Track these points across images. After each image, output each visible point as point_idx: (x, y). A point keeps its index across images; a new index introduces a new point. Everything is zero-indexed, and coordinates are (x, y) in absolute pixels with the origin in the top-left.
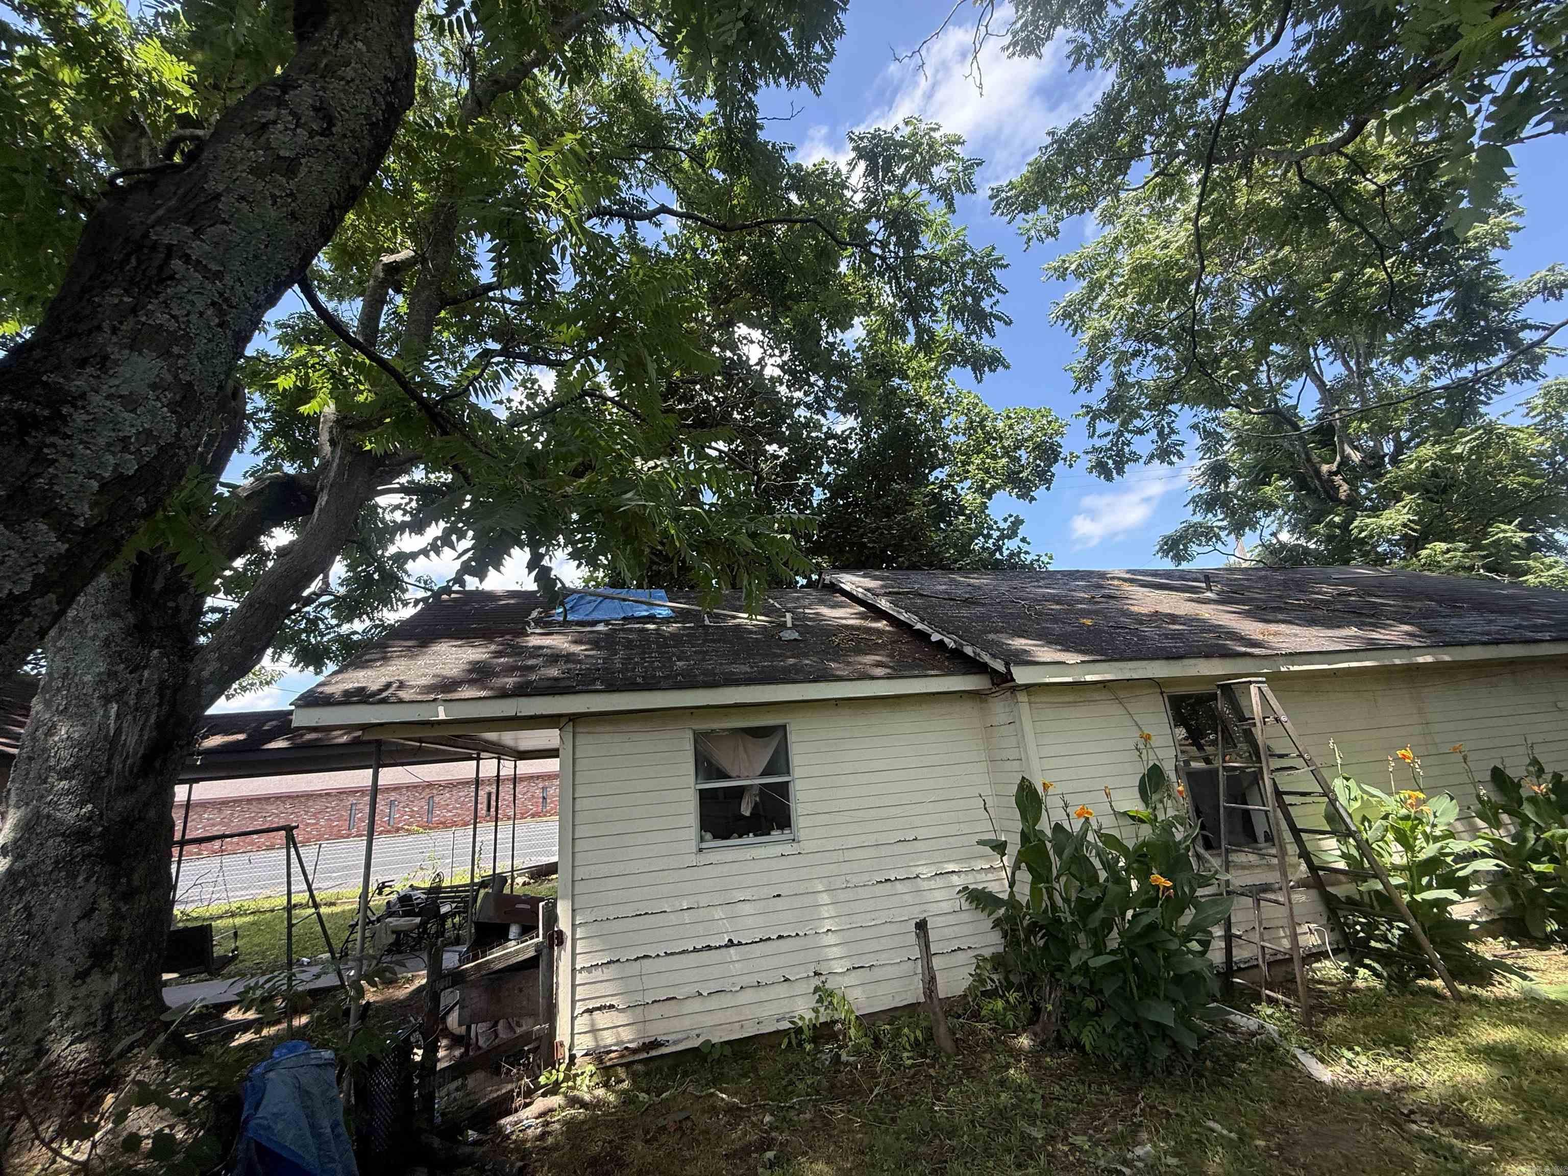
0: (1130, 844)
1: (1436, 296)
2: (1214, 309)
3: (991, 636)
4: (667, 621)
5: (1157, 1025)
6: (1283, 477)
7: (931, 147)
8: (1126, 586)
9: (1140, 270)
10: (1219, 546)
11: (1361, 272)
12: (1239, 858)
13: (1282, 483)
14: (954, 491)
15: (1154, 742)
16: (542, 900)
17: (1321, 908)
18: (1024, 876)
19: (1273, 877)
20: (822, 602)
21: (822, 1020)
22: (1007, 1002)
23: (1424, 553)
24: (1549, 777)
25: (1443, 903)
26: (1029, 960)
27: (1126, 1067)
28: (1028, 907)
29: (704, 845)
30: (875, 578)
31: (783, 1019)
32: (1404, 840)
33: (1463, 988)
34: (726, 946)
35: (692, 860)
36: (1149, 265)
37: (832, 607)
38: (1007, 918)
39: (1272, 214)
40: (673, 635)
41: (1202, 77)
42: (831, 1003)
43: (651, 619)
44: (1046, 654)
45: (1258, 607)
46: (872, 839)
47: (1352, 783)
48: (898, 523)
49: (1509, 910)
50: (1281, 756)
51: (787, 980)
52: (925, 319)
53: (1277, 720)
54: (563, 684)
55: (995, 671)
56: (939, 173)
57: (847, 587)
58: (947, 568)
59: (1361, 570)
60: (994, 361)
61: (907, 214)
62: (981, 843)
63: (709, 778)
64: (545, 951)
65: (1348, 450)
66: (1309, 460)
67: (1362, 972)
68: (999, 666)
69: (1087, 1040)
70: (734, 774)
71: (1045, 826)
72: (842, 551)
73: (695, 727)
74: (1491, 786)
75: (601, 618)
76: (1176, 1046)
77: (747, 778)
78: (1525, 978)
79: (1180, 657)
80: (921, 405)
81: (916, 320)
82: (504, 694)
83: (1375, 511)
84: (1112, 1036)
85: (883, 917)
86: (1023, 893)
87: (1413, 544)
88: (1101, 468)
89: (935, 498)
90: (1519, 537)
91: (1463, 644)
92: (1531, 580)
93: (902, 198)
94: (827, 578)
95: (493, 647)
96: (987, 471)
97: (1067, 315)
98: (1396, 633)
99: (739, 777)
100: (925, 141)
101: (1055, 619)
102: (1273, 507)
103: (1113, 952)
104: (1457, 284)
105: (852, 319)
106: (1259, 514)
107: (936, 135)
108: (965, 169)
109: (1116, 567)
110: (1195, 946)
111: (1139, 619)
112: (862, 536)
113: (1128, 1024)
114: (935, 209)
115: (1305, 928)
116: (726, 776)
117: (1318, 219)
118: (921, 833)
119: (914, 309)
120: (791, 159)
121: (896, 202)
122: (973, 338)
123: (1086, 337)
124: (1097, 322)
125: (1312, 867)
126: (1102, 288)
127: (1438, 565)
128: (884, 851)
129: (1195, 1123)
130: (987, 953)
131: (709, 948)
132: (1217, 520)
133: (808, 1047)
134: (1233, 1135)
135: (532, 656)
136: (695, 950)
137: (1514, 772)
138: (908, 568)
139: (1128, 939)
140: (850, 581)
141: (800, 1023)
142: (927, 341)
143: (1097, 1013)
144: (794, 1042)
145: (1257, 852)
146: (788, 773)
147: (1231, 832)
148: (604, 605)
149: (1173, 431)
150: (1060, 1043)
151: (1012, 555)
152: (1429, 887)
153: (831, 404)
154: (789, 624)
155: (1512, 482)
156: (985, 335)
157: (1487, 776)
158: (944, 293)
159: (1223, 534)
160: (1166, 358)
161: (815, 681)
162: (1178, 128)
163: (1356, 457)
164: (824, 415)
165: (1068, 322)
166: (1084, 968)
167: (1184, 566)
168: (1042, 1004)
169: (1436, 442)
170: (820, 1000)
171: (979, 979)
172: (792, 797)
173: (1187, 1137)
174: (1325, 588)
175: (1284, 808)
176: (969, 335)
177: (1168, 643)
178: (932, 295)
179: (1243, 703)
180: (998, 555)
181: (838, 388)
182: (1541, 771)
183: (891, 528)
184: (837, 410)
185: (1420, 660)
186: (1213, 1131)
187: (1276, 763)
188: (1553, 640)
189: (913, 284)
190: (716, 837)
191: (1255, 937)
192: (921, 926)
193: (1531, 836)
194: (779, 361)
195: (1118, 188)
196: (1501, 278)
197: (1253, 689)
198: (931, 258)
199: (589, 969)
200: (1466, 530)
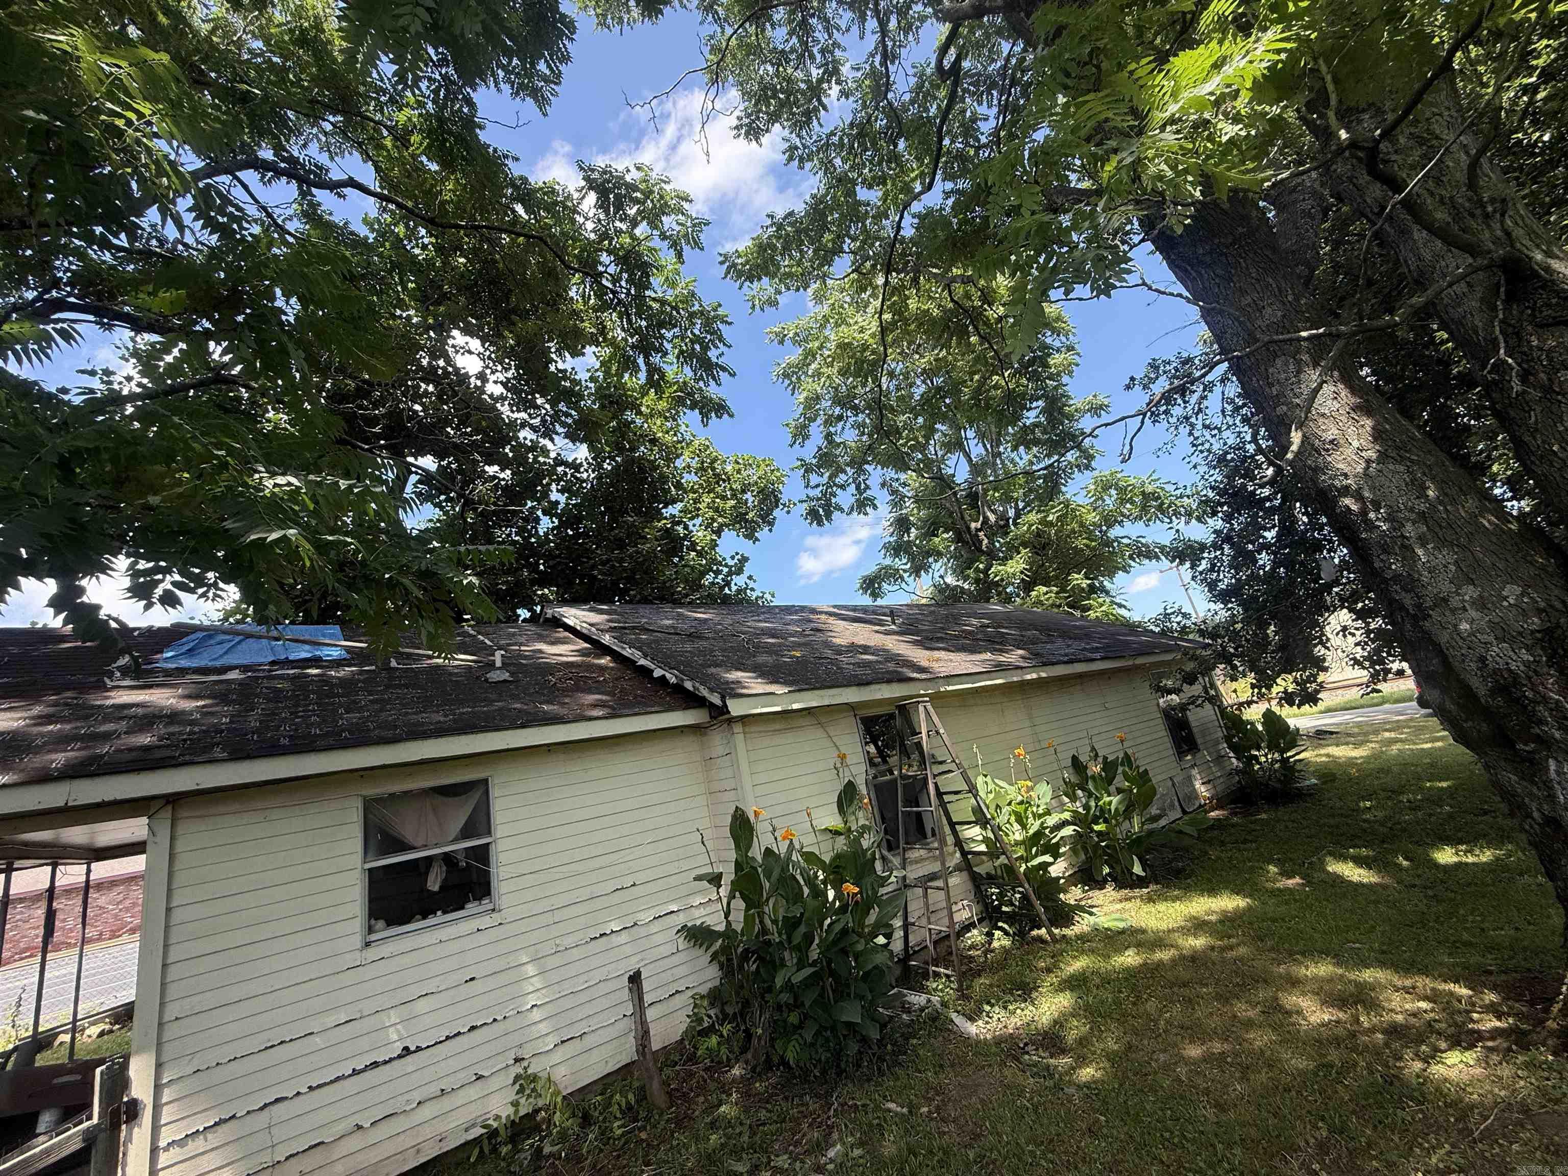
0: (827, 858)
1: (1035, 404)
2: (898, 389)
3: (713, 670)
4: (338, 663)
5: (849, 1025)
6: (946, 531)
7: (662, 197)
8: (831, 620)
9: (843, 346)
10: (903, 585)
11: (990, 377)
12: (913, 854)
13: (945, 536)
14: (686, 527)
15: (849, 761)
16: (101, 1062)
17: (969, 886)
18: (739, 904)
19: (936, 867)
20: (541, 638)
21: (522, 1112)
22: (721, 1036)
23: (1034, 593)
24: (1100, 759)
25: (1045, 866)
26: (742, 987)
27: (824, 1072)
28: (742, 935)
29: (373, 937)
30: (601, 612)
31: (473, 1126)
32: (1021, 821)
33: (1056, 931)
34: (400, 1057)
35: (356, 958)
36: (850, 344)
37: (553, 643)
38: (724, 949)
39: (933, 321)
40: (344, 682)
41: (885, 201)
42: (533, 1090)
43: (315, 661)
44: (757, 686)
45: (927, 638)
46: (585, 894)
47: (989, 779)
48: (631, 556)
49: (1084, 863)
50: (941, 763)
51: (480, 1078)
52: (656, 359)
53: (937, 733)
54: (158, 754)
55: (712, 704)
56: (668, 221)
57: (570, 622)
58: (677, 603)
59: (995, 607)
60: (720, 409)
61: (639, 255)
62: (698, 878)
63: (385, 851)
64: (102, 1136)
65: (989, 514)
66: (963, 518)
67: (997, 933)
68: (716, 699)
69: (790, 1056)
70: (419, 842)
71: (756, 853)
72: (571, 583)
73: (364, 793)
74: (1071, 770)
75: (236, 662)
76: (864, 1040)
77: (436, 845)
78: (1091, 914)
79: (868, 683)
80: (654, 441)
81: (646, 357)
82: (45, 778)
83: (1004, 561)
84: (812, 1045)
85: (598, 976)
86: (738, 919)
87: (1028, 587)
88: (813, 515)
89: (668, 533)
90: (1085, 583)
91: (1053, 664)
92: (1092, 614)
93: (633, 237)
94: (549, 612)
95: (37, 710)
96: (716, 510)
97: (786, 376)
98: (1015, 656)
99: (425, 847)
100: (656, 189)
101: (770, 650)
102: (939, 554)
103: (815, 962)
104: (1045, 396)
105: (584, 347)
106: (931, 560)
107: (667, 187)
108: (694, 226)
109: (823, 604)
110: (881, 940)
111: (838, 650)
112: (593, 567)
113: (826, 1029)
114: (667, 257)
115: (960, 906)
116: (405, 847)
117: (963, 334)
118: (640, 878)
119: (646, 347)
120: (515, 170)
121: (628, 240)
122: (701, 384)
123: (802, 398)
124: (810, 386)
125: (964, 854)
126: (814, 356)
127: (1041, 603)
128: (598, 904)
129: (877, 1108)
130: (704, 990)
131: (375, 1064)
132: (902, 563)
133: (504, 1150)
134: (905, 1110)
135: (107, 719)
136: (355, 1072)
137: (1083, 758)
138: (639, 602)
139: (826, 949)
140: (574, 616)
141: (495, 1125)
142: (656, 379)
143: (801, 1026)
144: (486, 1151)
145: (925, 846)
146: (489, 833)
147: (906, 833)
148: (244, 645)
149: (867, 487)
150: (769, 1065)
151: (739, 591)
152: (1036, 855)
153: (560, 430)
154: (498, 664)
155: (1081, 543)
156: (712, 383)
157: (1069, 762)
158: (674, 337)
159: (906, 575)
160: (864, 425)
161: (523, 726)
162: (868, 238)
163: (992, 518)
164: (552, 440)
165: (787, 382)
166: (788, 986)
167: (879, 602)
168: (753, 1030)
169: (1039, 512)
170: (521, 1091)
171: (696, 1019)
172: (493, 860)
173: (870, 1125)
174: (974, 621)
175: (943, 805)
176: (697, 381)
177: (860, 671)
178: (662, 337)
179: (915, 721)
180: (727, 591)
181: (567, 415)
182: (1097, 755)
183: (621, 560)
184: (566, 437)
185: (1028, 677)
186: (889, 1110)
187: (937, 769)
188: (1102, 659)
189: (644, 323)
190: (390, 923)
191: (924, 922)
192: (635, 979)
193: (1093, 804)
194: (502, 378)
195: (825, 276)
196: (1069, 397)
197: (921, 708)
198: (663, 302)
199: (181, 1143)
200: (1056, 577)
